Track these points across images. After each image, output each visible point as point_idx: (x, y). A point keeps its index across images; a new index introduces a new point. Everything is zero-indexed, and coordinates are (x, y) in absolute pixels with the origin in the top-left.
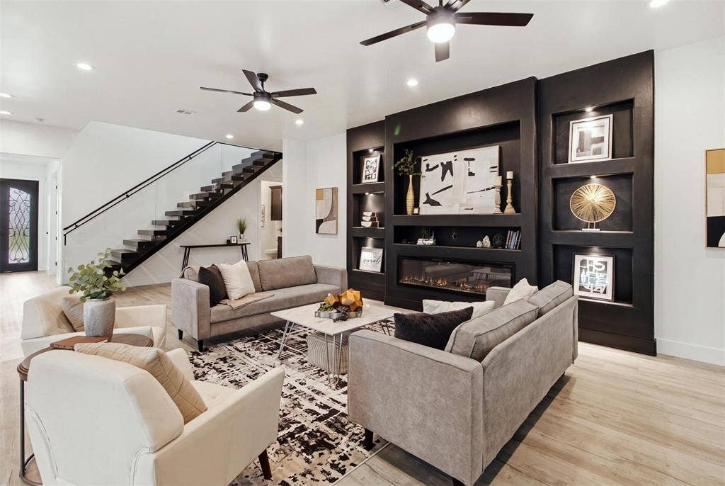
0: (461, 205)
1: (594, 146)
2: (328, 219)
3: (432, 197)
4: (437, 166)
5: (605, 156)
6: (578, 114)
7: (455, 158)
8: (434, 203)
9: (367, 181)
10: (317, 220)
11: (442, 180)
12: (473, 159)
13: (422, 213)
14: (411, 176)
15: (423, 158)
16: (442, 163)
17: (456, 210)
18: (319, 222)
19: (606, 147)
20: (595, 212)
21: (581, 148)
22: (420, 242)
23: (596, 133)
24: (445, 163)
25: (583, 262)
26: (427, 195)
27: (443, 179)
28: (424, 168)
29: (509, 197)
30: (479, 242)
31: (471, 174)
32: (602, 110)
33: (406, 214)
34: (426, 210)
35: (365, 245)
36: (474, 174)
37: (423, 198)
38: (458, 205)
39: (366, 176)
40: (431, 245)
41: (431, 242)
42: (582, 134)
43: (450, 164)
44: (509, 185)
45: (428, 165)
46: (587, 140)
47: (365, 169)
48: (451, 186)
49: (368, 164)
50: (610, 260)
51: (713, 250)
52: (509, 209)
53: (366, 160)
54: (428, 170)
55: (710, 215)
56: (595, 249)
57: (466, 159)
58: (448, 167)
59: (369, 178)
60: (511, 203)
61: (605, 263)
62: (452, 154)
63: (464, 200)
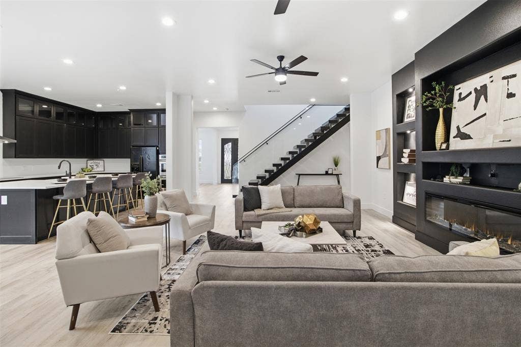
0: (495, 137)
2: (383, 156)
3: (462, 130)
4: (470, 93)
7: (491, 79)
8: (464, 136)
9: (408, 119)
10: (377, 157)
11: (475, 109)
12: (514, 76)
13: (452, 148)
14: (441, 110)
15: (456, 87)
16: (476, 89)
17: (489, 143)
18: (379, 158)
22: (447, 180)
24: (479, 88)
26: (458, 128)
27: (475, 107)
28: (456, 98)
31: (510, 95)
33: (435, 149)
34: (457, 144)
36: (514, 95)
37: (454, 132)
38: (491, 137)
39: (407, 115)
40: (460, 183)
43: (484, 87)
45: (460, 94)
47: (407, 109)
48: (485, 114)
49: (410, 103)
53: (408, 99)
54: (460, 100)
57: (504, 78)
58: (482, 92)
59: (410, 117)
62: (488, 75)
63: (500, 130)
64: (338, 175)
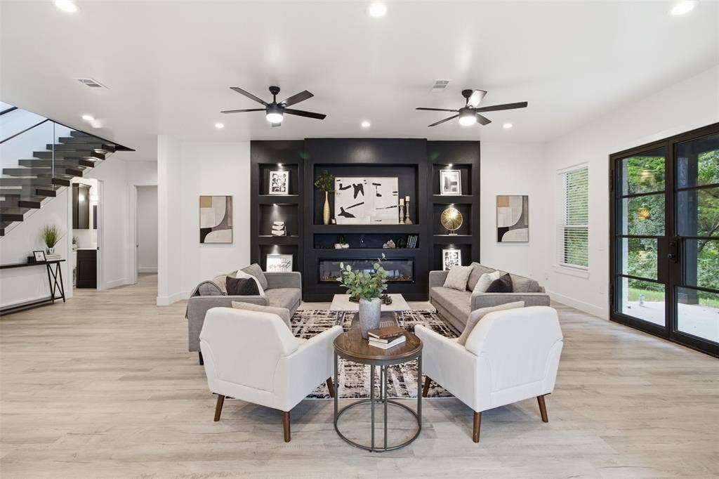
0: (372, 217)
1: (453, 187)
2: (219, 227)
3: (346, 211)
4: (350, 187)
5: (458, 193)
6: (443, 166)
7: (365, 182)
8: (348, 216)
9: (275, 193)
11: (355, 198)
12: (380, 185)
13: (338, 223)
14: (327, 193)
15: (337, 179)
16: (354, 185)
17: (367, 221)
19: (458, 187)
20: (454, 224)
21: (446, 187)
22: (338, 246)
23: (453, 179)
24: (356, 185)
25: (447, 254)
26: (342, 208)
27: (355, 196)
28: (337, 187)
29: (408, 213)
30: (385, 245)
31: (378, 195)
32: (456, 167)
33: (323, 223)
34: (341, 220)
35: (270, 252)
36: (381, 196)
37: (338, 211)
38: (369, 217)
39: (274, 188)
41: (347, 246)
42: (446, 178)
43: (361, 186)
44: (407, 205)
45: (341, 185)
46: (449, 183)
47: (271, 181)
48: (363, 203)
49: (275, 176)
50: (459, 251)
51: (500, 243)
52: (408, 221)
53: (272, 173)
54: (341, 188)
55: (499, 227)
56: (451, 245)
57: (374, 184)
58: (359, 188)
59: (277, 190)
60: (409, 218)
61: (457, 253)
62: (363, 179)
63: (374, 213)
64: (58, 262)
